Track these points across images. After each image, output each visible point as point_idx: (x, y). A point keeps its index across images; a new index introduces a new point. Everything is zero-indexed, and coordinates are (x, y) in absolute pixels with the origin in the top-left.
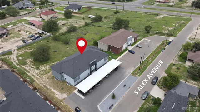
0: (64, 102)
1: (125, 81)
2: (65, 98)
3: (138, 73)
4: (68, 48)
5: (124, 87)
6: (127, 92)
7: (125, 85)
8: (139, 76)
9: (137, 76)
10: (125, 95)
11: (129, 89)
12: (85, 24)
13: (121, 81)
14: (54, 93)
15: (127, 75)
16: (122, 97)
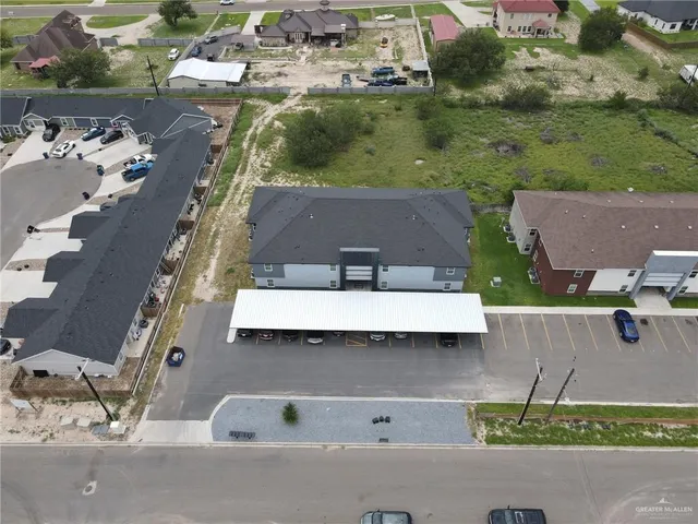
0: (187, 309)
1: (413, 404)
2: (202, 300)
3: (502, 425)
4: (419, 162)
5: (375, 421)
6: (354, 445)
7: (388, 420)
8: (491, 440)
9: (483, 431)
10: (334, 446)
11: (377, 446)
12: (612, 100)
13: (400, 396)
14: (207, 267)
15: (456, 394)
16: (317, 445)
